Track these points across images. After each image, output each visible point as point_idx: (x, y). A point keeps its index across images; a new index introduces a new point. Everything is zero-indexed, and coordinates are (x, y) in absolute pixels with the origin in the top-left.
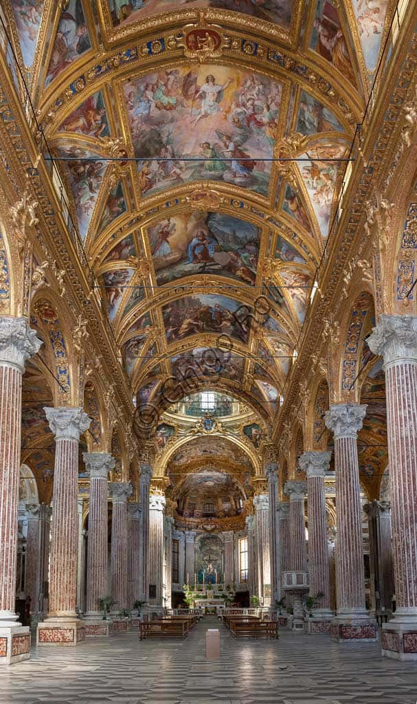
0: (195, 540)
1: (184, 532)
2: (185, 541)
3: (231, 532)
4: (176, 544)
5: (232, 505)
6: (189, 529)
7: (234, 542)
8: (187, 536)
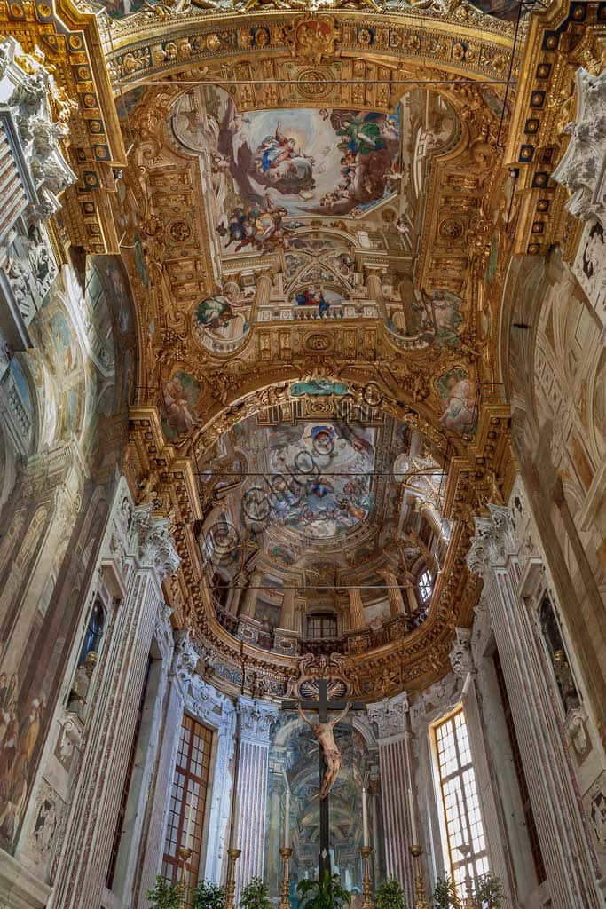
0: (272, 739)
1: (235, 701)
2: (237, 739)
3: (395, 700)
4: (200, 744)
5: (393, 606)
6: (253, 690)
7: (413, 735)
8: (245, 719)
